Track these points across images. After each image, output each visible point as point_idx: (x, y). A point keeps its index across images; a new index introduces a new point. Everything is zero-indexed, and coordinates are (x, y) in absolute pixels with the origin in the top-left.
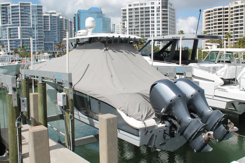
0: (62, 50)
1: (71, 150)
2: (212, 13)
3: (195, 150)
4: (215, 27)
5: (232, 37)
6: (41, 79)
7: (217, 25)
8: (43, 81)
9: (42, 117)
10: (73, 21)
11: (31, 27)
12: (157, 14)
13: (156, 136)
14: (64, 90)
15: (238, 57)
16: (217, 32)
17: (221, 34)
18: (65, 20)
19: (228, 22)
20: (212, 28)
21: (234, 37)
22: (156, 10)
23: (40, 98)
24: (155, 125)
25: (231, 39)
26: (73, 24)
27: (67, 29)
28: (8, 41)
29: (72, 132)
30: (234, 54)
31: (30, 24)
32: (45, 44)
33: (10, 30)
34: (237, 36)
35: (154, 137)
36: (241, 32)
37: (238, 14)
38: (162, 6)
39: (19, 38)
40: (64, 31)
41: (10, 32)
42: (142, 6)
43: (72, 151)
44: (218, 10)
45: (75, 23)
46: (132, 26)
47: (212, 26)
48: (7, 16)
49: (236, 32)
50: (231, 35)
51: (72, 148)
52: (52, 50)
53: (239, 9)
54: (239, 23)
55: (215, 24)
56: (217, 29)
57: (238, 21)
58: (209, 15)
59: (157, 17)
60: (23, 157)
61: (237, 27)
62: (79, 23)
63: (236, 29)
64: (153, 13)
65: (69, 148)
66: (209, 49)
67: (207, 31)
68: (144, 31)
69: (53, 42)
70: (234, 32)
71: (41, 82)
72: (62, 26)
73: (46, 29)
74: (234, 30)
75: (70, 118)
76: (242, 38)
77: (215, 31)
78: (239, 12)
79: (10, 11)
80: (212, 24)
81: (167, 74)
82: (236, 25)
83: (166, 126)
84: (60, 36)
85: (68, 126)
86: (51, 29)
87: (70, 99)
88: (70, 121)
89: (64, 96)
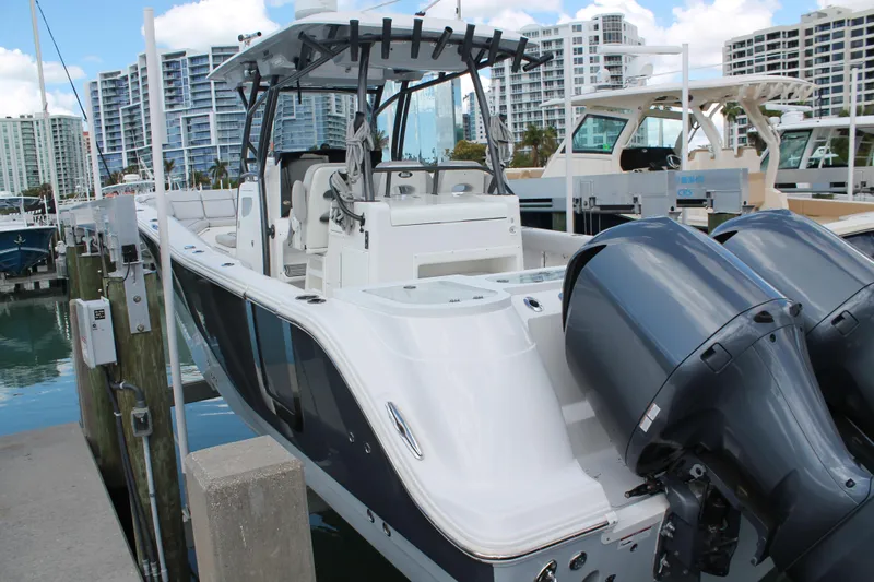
2: (749, 48)
12: (591, 58)
19: (797, 72)
22: (589, 46)
24: (605, 524)
28: (185, 152)
29: (157, 495)
33: (188, 123)
34: (826, 112)
36: (838, 100)
37: (826, 48)
38: (605, 35)
39: (213, 144)
40: (335, 117)
41: (189, 129)
42: (547, 38)
44: (768, 39)
46: (520, 95)
48: (180, 84)
53: (831, 31)
54: (831, 75)
57: (828, 68)
58: (741, 54)
59: (592, 68)
61: (825, 86)
63: (821, 91)
64: (580, 56)
72: (328, 104)
75: (139, 429)
78: (831, 42)
79: (186, 73)
81: (636, 199)
82: (822, 79)
83: (671, 516)
84: (322, 134)
85: (139, 464)
86: (298, 115)
87: (133, 330)
88: (141, 441)
89: (99, 315)
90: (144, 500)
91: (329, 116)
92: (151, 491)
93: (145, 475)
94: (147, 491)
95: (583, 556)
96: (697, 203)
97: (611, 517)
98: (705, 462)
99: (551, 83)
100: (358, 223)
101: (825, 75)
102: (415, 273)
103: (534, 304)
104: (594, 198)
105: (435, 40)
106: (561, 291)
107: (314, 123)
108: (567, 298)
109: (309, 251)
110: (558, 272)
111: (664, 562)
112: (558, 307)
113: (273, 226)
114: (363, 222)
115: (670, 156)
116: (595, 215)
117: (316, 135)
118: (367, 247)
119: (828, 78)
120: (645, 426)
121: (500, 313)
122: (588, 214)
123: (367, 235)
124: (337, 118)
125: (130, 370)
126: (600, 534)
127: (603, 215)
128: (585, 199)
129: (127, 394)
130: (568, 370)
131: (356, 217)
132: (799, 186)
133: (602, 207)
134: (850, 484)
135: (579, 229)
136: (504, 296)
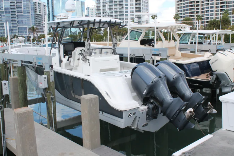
0: (37, 34)
1: (53, 130)
3: (178, 128)
4: (187, 10)
5: (203, 19)
6: (20, 62)
7: (189, 8)
8: (23, 65)
9: (23, 101)
10: (47, 5)
11: (4, 11)
13: (139, 118)
14: (45, 73)
15: (209, 38)
16: (189, 15)
17: (192, 16)
18: (39, 3)
19: (199, 5)
20: (184, 11)
21: (205, 20)
23: (20, 81)
24: (138, 107)
25: (202, 21)
26: (47, 8)
27: (40, 13)
29: (54, 113)
30: (206, 35)
31: (3, 7)
32: (18, 28)
34: (208, 18)
35: (137, 119)
36: (211, 15)
40: (38, 14)
43: (54, 132)
45: (48, 6)
47: (184, 9)
49: (207, 14)
50: (202, 17)
51: (54, 129)
52: (27, 34)
54: (210, 6)
55: (187, 6)
56: (189, 11)
57: (209, 4)
60: (6, 139)
61: (208, 10)
62: (52, 7)
63: (207, 11)
65: (51, 129)
66: (182, 31)
67: (179, 14)
68: (118, 14)
69: (27, 26)
70: (205, 14)
71: (21, 66)
73: (19, 13)
74: (205, 13)
75: (52, 100)
76: (212, 20)
77: (187, 13)
80: (184, 7)
81: (143, 55)
82: (207, 7)
83: (148, 108)
84: (33, 20)
85: (50, 108)
86: (24, 13)
87: (51, 81)
88: (51, 103)
89: (45, 78)
90: (51, 114)
91: (36, 14)
92: (53, 112)
93: (51, 109)
94: (52, 113)
95: (135, 112)
96: (158, 55)
97: (139, 107)
98: (153, 100)
99: (116, 5)
100: (88, 61)
101: (208, 6)
102: (99, 71)
103: (126, 76)
104: (134, 54)
105: (103, 23)
106: (131, 74)
107: (31, 16)
108: (132, 75)
109: (75, 66)
110: (130, 71)
111: (147, 116)
112: (130, 77)
113: (62, 60)
114: (89, 60)
115: (153, 42)
116: (134, 58)
117: (31, 20)
118: (90, 66)
119: (209, 7)
120: (144, 94)
121: (121, 77)
122: (133, 58)
123: (90, 63)
124: (39, 15)
125: (50, 89)
126: (137, 109)
127: (136, 58)
128: (132, 54)
129: (49, 93)
130: (132, 88)
131: (87, 59)
132: (188, 49)
133: (136, 56)
134: (171, 99)
135: (131, 61)
136: (121, 75)
